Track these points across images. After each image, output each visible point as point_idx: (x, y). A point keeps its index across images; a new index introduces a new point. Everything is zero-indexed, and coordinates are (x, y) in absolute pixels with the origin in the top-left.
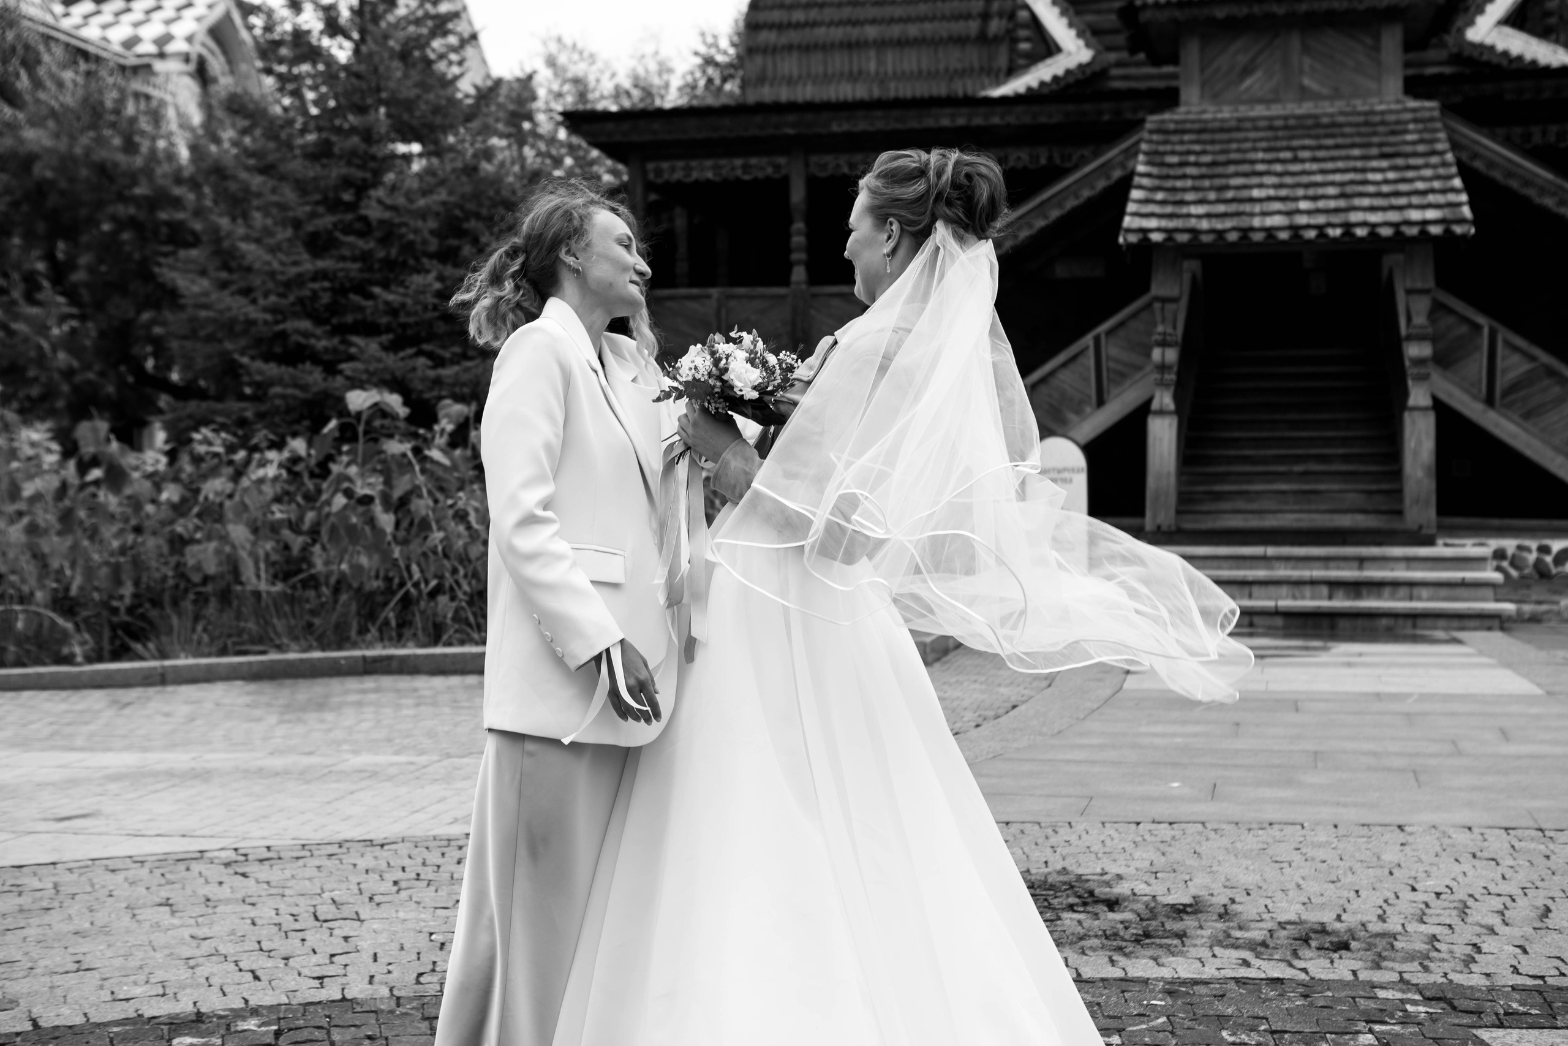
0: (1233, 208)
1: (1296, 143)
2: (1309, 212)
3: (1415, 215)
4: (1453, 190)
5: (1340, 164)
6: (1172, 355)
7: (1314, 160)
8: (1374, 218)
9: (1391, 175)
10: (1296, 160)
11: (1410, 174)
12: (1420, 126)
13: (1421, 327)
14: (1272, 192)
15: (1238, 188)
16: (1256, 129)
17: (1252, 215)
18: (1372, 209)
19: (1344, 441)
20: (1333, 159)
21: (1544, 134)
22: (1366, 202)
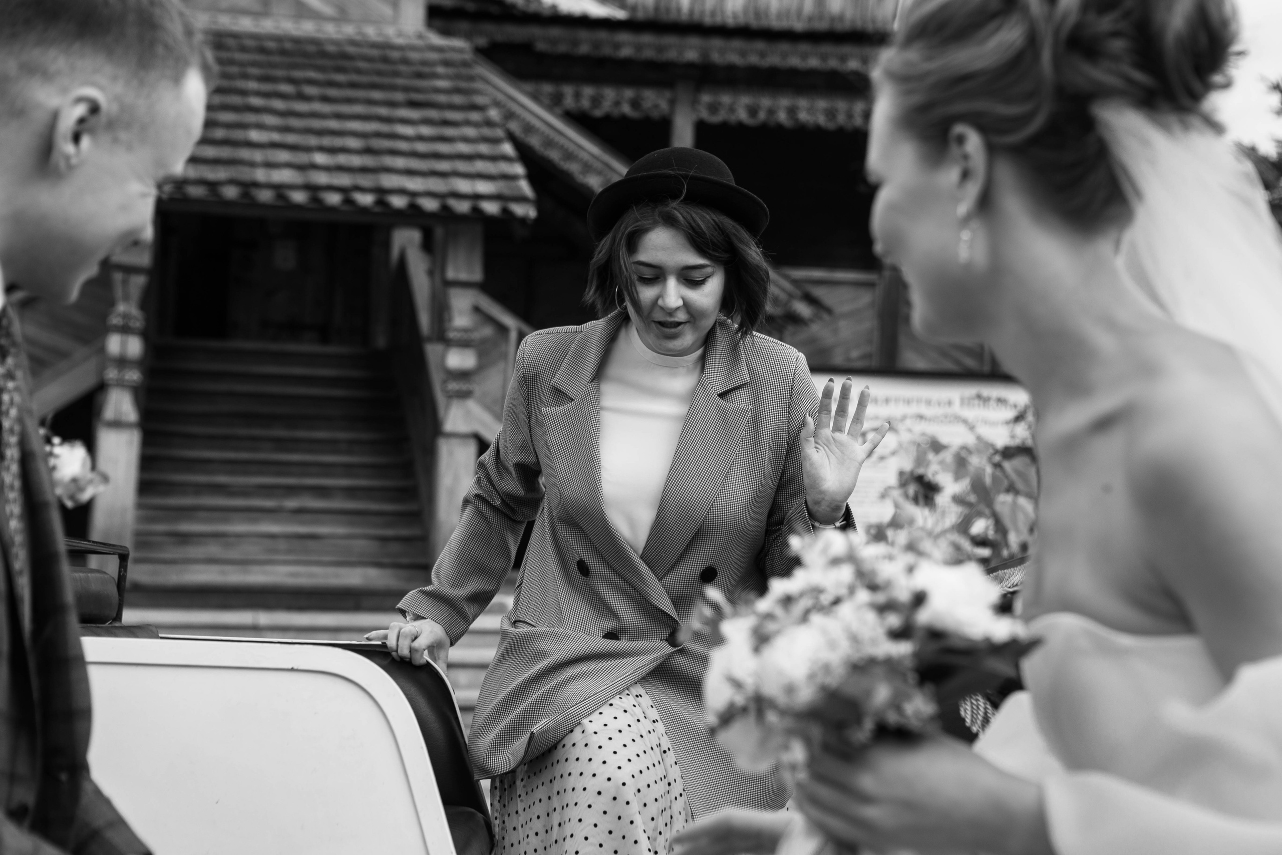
0: (225, 152)
1: (298, 74)
2: (327, 169)
3: (464, 186)
4: (505, 158)
5: (358, 109)
6: (134, 347)
7: (325, 99)
8: (414, 184)
9: (426, 130)
10: (302, 97)
11: (450, 132)
12: (450, 71)
13: (465, 330)
14: (276, 137)
15: (229, 126)
16: (243, 49)
17: (252, 164)
18: (410, 173)
19: (348, 470)
20: (349, 101)
21: (577, 96)
22: (400, 162)
